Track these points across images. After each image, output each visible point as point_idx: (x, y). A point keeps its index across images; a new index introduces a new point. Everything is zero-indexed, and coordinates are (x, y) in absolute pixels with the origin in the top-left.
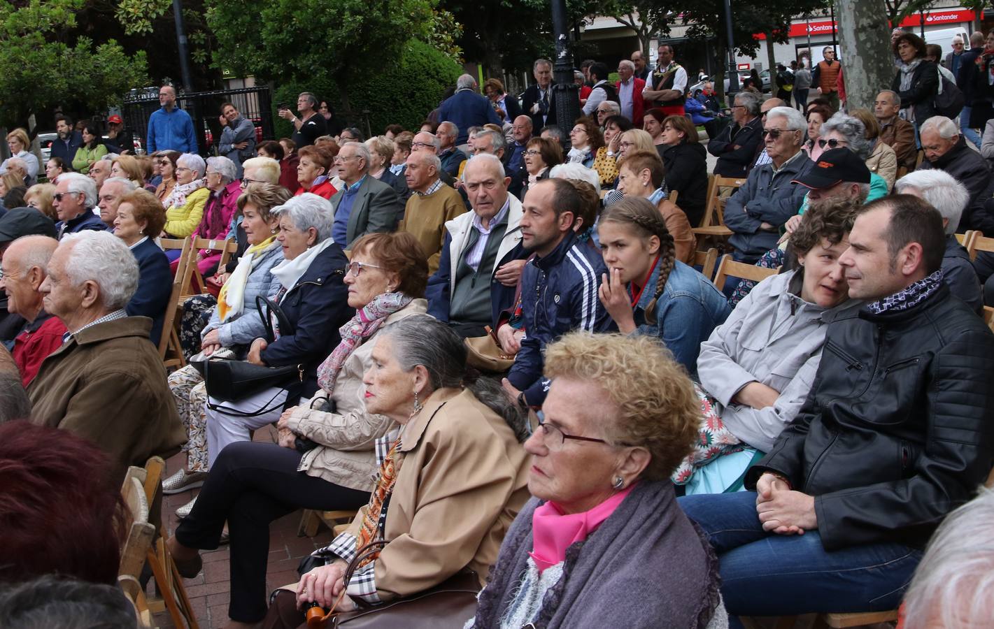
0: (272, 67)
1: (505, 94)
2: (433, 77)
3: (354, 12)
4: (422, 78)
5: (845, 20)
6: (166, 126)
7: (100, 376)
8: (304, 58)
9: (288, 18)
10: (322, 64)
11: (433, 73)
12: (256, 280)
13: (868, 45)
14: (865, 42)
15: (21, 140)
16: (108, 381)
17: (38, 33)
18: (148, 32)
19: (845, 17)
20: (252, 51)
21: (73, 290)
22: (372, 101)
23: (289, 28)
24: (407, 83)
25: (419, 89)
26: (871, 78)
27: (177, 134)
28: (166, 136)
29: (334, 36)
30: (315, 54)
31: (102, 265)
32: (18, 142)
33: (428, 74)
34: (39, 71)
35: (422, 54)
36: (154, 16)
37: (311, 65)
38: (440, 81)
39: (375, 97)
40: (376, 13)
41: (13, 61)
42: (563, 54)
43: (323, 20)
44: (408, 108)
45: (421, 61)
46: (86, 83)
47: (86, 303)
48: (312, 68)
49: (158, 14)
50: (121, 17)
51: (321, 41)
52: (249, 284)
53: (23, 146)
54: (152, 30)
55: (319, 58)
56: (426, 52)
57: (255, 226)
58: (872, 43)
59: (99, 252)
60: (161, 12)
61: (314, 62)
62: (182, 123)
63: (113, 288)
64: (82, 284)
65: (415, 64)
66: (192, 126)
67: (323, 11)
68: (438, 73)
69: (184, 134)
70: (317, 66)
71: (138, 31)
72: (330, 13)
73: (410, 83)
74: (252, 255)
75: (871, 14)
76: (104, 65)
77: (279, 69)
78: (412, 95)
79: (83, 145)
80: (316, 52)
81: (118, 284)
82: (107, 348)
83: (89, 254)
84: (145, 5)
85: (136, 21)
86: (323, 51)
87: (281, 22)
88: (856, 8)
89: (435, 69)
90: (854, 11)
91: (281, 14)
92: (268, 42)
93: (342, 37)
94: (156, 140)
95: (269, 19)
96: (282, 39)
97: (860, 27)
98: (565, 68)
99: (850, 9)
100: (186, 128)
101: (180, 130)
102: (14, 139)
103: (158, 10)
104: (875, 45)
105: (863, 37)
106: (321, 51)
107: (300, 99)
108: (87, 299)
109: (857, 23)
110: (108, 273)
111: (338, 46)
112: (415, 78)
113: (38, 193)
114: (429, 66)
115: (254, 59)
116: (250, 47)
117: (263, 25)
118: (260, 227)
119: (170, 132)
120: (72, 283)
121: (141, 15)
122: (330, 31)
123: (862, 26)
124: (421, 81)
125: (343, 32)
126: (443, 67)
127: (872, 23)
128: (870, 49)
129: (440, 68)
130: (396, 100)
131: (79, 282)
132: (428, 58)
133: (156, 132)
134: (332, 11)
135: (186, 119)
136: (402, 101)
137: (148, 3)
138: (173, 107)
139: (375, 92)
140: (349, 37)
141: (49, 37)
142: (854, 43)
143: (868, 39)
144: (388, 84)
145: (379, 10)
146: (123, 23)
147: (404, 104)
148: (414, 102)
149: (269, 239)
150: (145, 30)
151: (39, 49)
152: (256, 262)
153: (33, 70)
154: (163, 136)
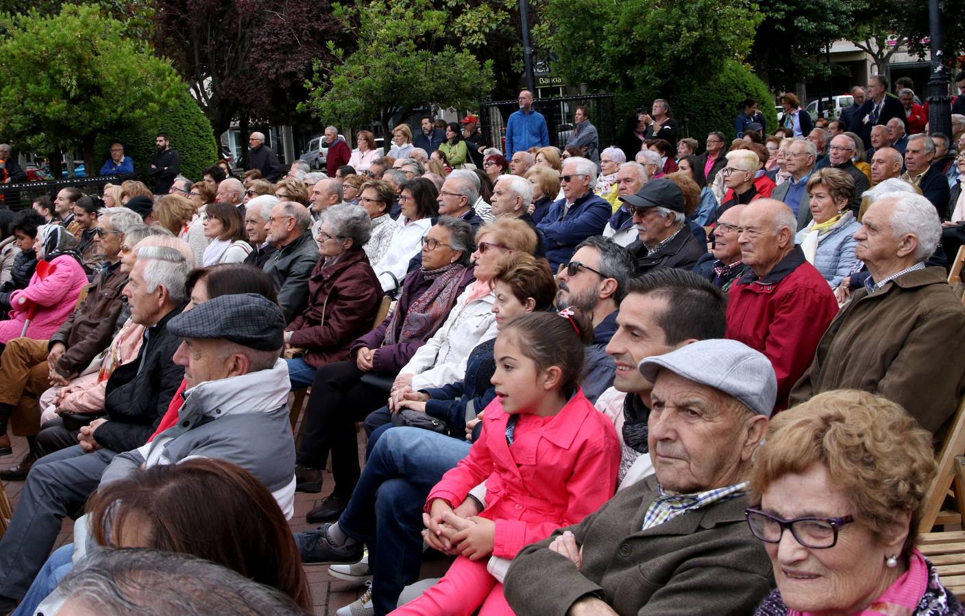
0: (610, 76)
1: (800, 109)
2: (741, 90)
3: (690, 29)
4: (732, 91)
6: (523, 127)
7: (939, 315)
8: (640, 69)
9: (628, 33)
10: (657, 75)
11: (741, 87)
12: (826, 253)
15: (405, 134)
16: (949, 319)
17: (411, 42)
18: (482, 44)
20: (590, 61)
21: (893, 240)
22: (687, 111)
23: (628, 41)
24: (719, 95)
25: (729, 101)
27: (534, 134)
28: (523, 134)
29: (669, 50)
30: (650, 66)
31: (923, 221)
32: (402, 136)
33: (737, 87)
34: (410, 75)
35: (730, 69)
36: (487, 30)
37: (647, 75)
40: (709, 30)
41: (387, 66)
42: (939, 68)
43: (661, 34)
44: (719, 118)
46: (446, 87)
47: (901, 253)
48: (647, 78)
49: (491, 28)
50: (457, 30)
51: (656, 56)
52: (818, 257)
53: (406, 139)
54: (485, 43)
55: (654, 69)
56: (734, 68)
57: (825, 206)
59: (919, 210)
60: (494, 26)
61: (649, 72)
62: (538, 124)
63: (927, 242)
64: (902, 236)
66: (545, 127)
67: (661, 27)
68: (745, 86)
69: (539, 134)
70: (652, 76)
71: (474, 43)
72: (668, 29)
73: (721, 95)
74: (817, 232)
76: (463, 71)
77: (617, 78)
78: (723, 106)
79: (445, 141)
80: (650, 64)
81: (931, 240)
82: (932, 292)
83: (912, 211)
84: (480, 20)
85: (471, 35)
86: (657, 63)
87: (620, 36)
91: (622, 28)
92: (609, 54)
93: (678, 51)
94: (514, 139)
95: (610, 33)
96: (622, 51)
98: (940, 82)
100: (541, 127)
101: (535, 130)
102: (399, 133)
103: (490, 25)
106: (655, 63)
107: (655, 104)
108: (904, 249)
110: (925, 229)
111: (675, 59)
112: (726, 91)
113: (538, 172)
114: (737, 81)
115: (594, 68)
116: (589, 58)
117: (605, 39)
118: (829, 207)
119: (527, 131)
120: (894, 233)
121: (477, 29)
122: (666, 45)
124: (730, 94)
125: (679, 47)
129: (747, 82)
130: (708, 111)
131: (900, 234)
133: (514, 131)
134: (670, 27)
135: (542, 120)
136: (714, 111)
137: (482, 18)
138: (530, 110)
139: (690, 103)
140: (684, 51)
141: (420, 46)
144: (702, 96)
145: (710, 27)
146: (458, 35)
147: (715, 114)
148: (724, 113)
149: (834, 218)
150: (480, 43)
151: (408, 56)
152: (821, 238)
153: (406, 73)
154: (521, 135)
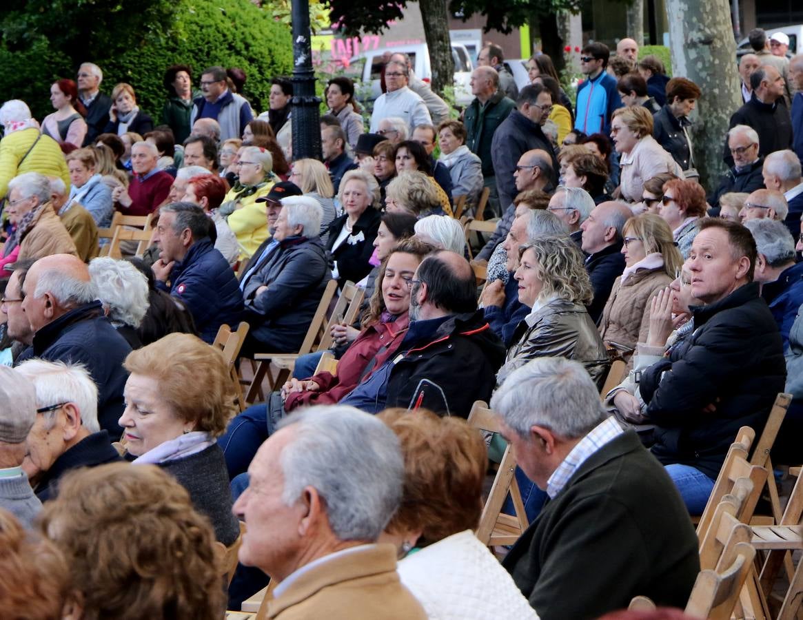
2: (238, 53)
4: (219, 54)
5: (674, 31)
10: (43, 30)
11: (240, 45)
13: (700, 65)
14: (696, 61)
19: (674, 27)
24: (194, 61)
26: (703, 107)
30: (33, 13)
33: (231, 47)
35: (224, 13)
37: (24, 31)
38: (251, 60)
39: (139, 81)
42: (301, 60)
45: (221, 26)
48: (26, 35)
55: (38, 21)
58: (704, 63)
61: (30, 26)
65: (211, 31)
68: (247, 46)
70: (34, 32)
73: (198, 61)
75: (702, 27)
86: (46, 10)
88: (685, 18)
89: (243, 41)
90: (683, 21)
97: (689, 42)
99: (679, 18)
104: (707, 65)
105: (693, 54)
106: (42, 10)
109: (686, 37)
112: (208, 54)
114: (234, 35)
123: (692, 40)
126: (258, 36)
127: (703, 38)
128: (701, 70)
132: (234, 21)
139: (140, 73)
142: (684, 62)
143: (700, 58)
